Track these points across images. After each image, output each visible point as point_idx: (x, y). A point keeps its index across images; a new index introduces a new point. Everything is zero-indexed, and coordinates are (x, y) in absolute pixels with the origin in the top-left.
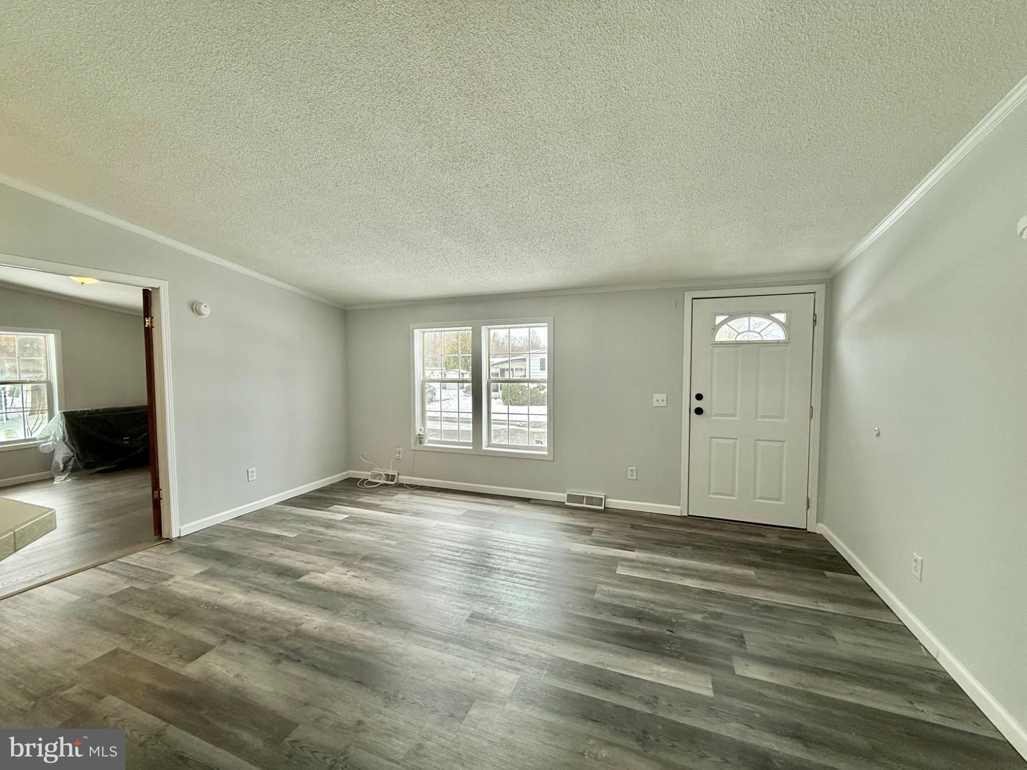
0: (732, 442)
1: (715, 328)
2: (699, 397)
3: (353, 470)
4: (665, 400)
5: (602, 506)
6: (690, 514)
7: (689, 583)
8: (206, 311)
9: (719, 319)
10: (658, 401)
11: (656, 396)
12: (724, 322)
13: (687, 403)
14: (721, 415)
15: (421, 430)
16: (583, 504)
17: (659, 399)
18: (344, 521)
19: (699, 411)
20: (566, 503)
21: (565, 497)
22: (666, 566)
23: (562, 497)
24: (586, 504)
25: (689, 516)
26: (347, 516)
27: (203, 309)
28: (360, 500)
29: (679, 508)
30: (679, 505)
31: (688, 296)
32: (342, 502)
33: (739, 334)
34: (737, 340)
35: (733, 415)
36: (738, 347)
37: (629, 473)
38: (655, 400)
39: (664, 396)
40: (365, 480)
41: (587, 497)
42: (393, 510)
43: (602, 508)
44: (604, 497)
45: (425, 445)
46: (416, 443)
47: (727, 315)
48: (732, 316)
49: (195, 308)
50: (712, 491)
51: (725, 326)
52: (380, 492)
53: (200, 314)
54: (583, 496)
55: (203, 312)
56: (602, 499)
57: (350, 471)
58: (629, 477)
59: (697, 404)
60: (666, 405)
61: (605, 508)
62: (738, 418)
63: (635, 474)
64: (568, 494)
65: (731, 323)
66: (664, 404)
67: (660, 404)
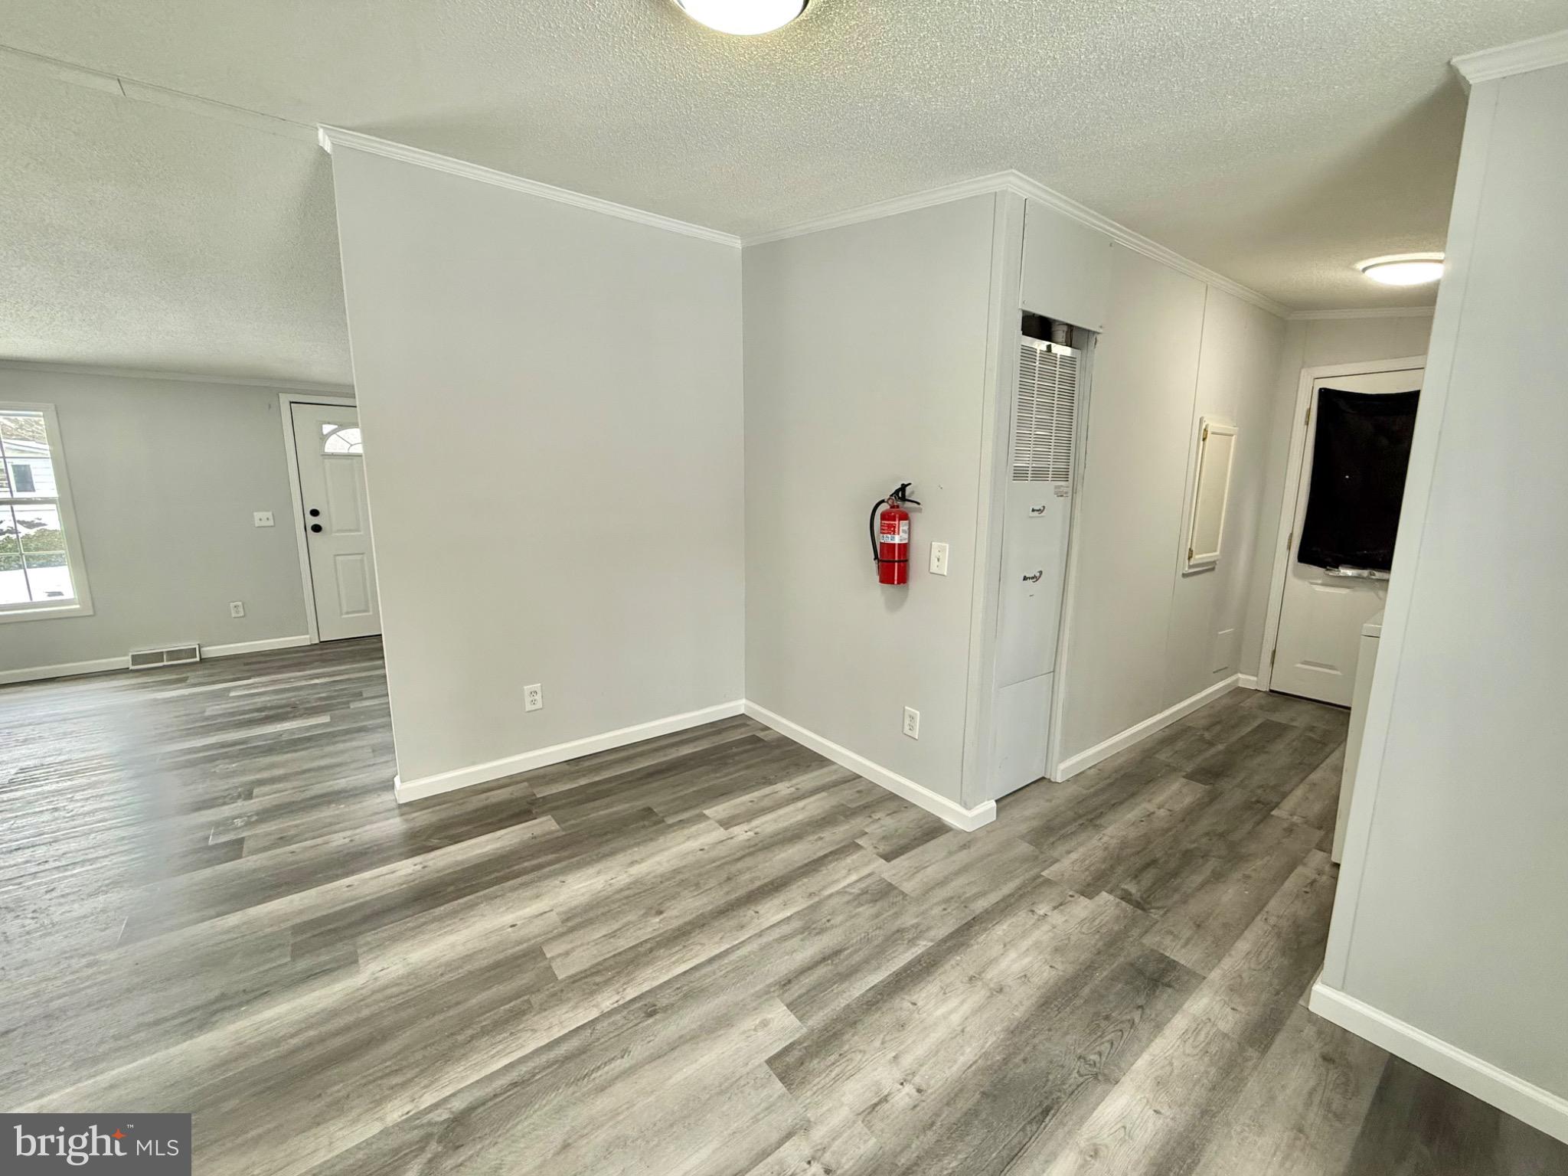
0: (359, 557)
1: (324, 438)
2: (315, 513)
4: (271, 518)
5: (196, 657)
6: (324, 640)
7: (316, 681)
9: (327, 429)
10: (260, 520)
11: (257, 515)
12: (333, 432)
13: (299, 521)
14: (343, 531)
16: (163, 661)
17: (262, 518)
19: (317, 528)
20: (132, 667)
21: (127, 660)
22: (290, 678)
23: (124, 661)
24: (167, 661)
25: (321, 642)
29: (308, 636)
30: (308, 634)
31: (284, 399)
34: (349, 452)
35: (358, 530)
36: (353, 459)
37: (231, 612)
38: (257, 519)
39: (269, 514)
41: (168, 652)
43: (198, 659)
44: (197, 647)
47: (335, 424)
48: (341, 426)
50: (345, 610)
51: (334, 436)
56: (194, 649)
58: (235, 616)
59: (312, 521)
60: (272, 524)
61: (201, 659)
62: (362, 533)
63: (241, 609)
64: (133, 656)
65: (342, 433)
66: (271, 523)
67: (265, 523)
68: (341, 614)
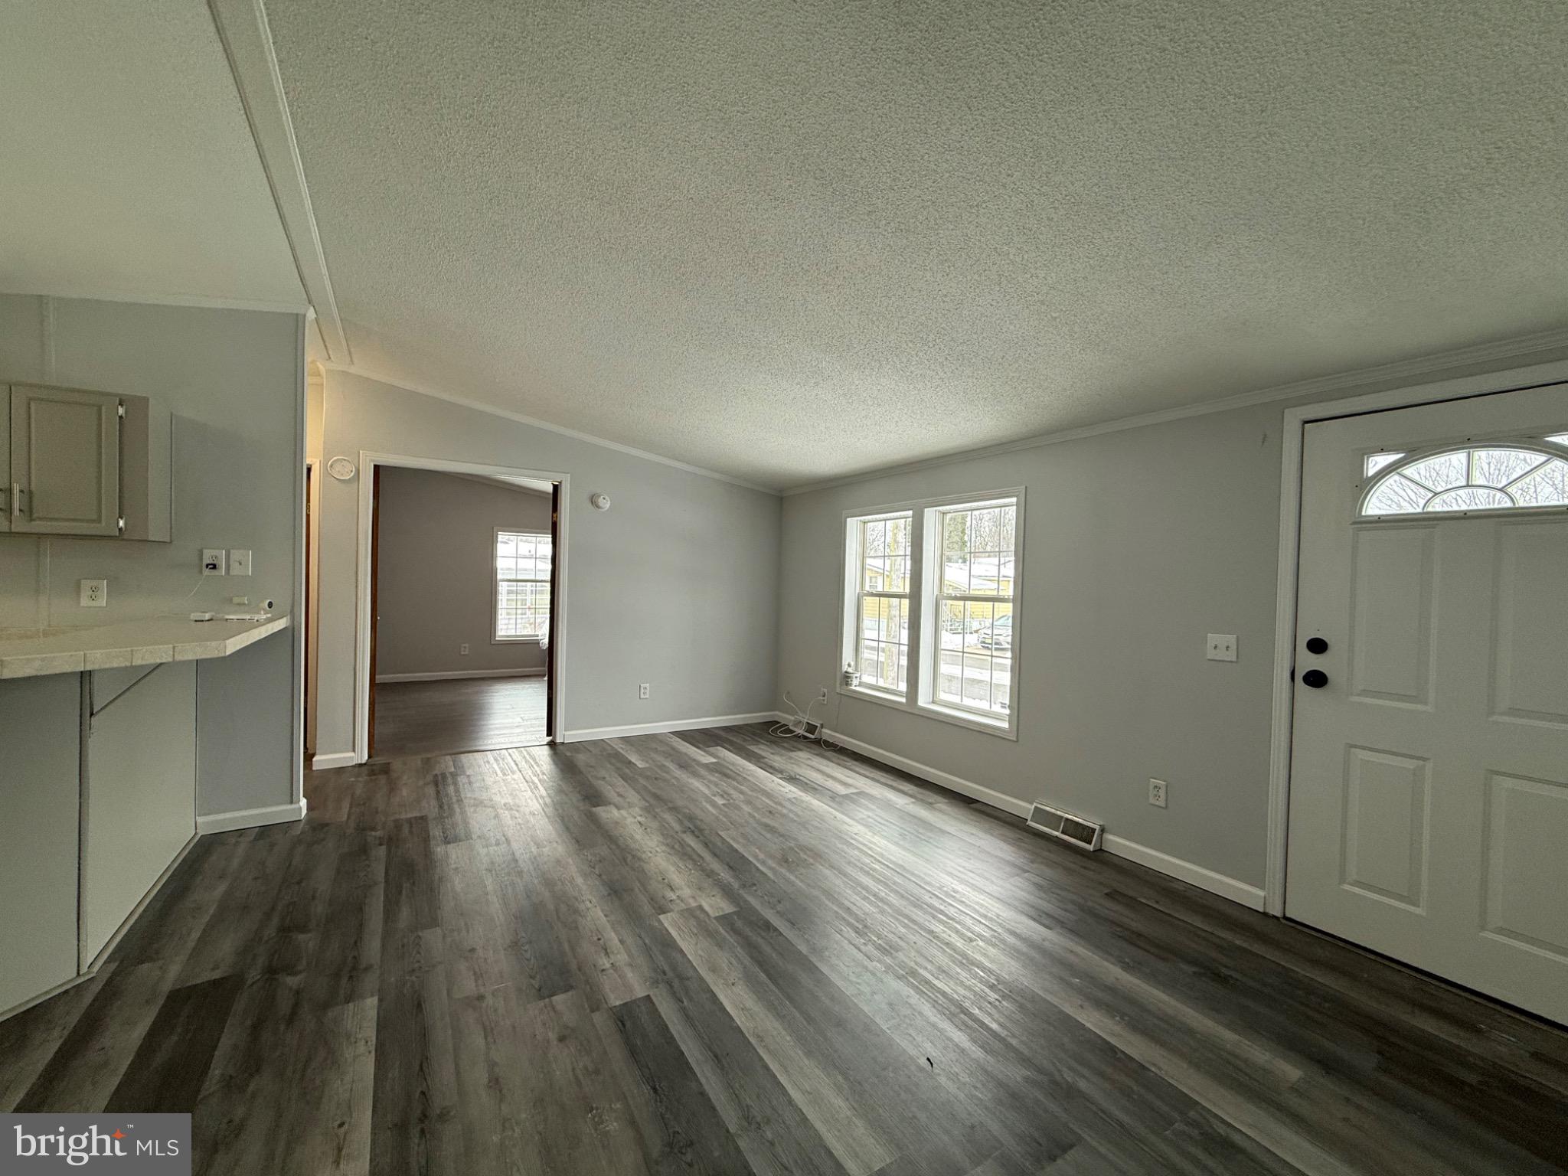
0: (1410, 764)
1: (1364, 485)
2: (1318, 646)
3: (780, 711)
4: (1234, 648)
5: (1090, 843)
6: (1288, 915)
8: (605, 504)
9: (1376, 463)
10: (1216, 647)
11: (1213, 638)
12: (1390, 469)
13: (1285, 659)
14: (1377, 694)
15: (849, 665)
16: (1058, 831)
17: (1220, 644)
18: (706, 766)
19: (1316, 679)
20: (1029, 823)
21: (1029, 810)
23: (1023, 808)
24: (1063, 832)
25: (1285, 918)
26: (714, 760)
27: (601, 501)
28: (749, 747)
29: (1262, 893)
30: (1263, 888)
31: (1293, 418)
32: (731, 745)
33: (1436, 494)
34: (1430, 509)
35: (1415, 699)
36: (1433, 527)
37: (1152, 792)
38: (1210, 644)
39: (1231, 639)
40: (785, 725)
41: (1067, 820)
42: (771, 767)
43: (1089, 847)
44: (1097, 828)
45: (853, 688)
46: (841, 685)
47: (1397, 450)
48: (1415, 451)
49: (593, 500)
50: (1351, 876)
51: (1393, 480)
52: (785, 745)
53: (598, 507)
54: (1062, 817)
55: (601, 504)
56: (1094, 830)
57: (777, 713)
58: (1152, 800)
59: (1311, 662)
60: (1234, 659)
61: (1097, 849)
62: (1429, 708)
63: (1162, 793)
64: (1036, 807)
65: (1410, 471)
66: (1231, 656)
67: (1221, 655)
68: (1342, 881)
